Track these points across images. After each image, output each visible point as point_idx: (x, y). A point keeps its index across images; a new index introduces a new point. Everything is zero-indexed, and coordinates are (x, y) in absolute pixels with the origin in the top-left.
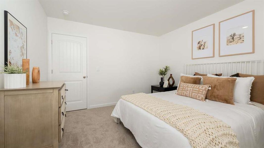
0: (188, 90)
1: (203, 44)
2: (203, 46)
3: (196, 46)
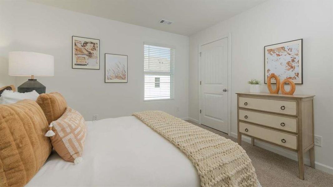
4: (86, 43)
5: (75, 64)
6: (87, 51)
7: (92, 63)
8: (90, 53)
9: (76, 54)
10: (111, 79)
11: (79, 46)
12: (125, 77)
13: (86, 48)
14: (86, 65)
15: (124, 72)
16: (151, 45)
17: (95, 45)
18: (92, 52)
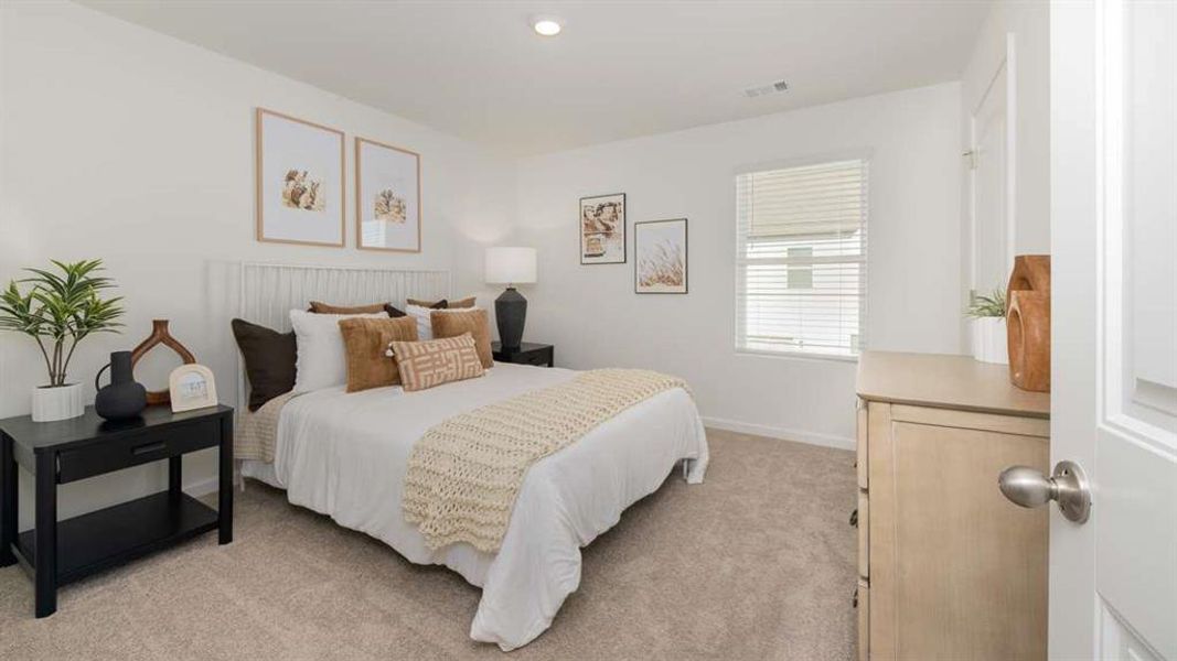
0: (450, 361)
1: (309, 190)
2: (306, 195)
3: (276, 187)
4: (601, 207)
5: (586, 256)
6: (604, 224)
7: (612, 249)
8: (608, 228)
9: (586, 235)
10: (648, 284)
11: (591, 215)
12: (681, 281)
13: (601, 218)
14: (601, 255)
15: (677, 265)
16: (757, 171)
17: (617, 208)
18: (611, 224)
